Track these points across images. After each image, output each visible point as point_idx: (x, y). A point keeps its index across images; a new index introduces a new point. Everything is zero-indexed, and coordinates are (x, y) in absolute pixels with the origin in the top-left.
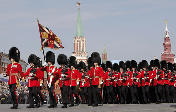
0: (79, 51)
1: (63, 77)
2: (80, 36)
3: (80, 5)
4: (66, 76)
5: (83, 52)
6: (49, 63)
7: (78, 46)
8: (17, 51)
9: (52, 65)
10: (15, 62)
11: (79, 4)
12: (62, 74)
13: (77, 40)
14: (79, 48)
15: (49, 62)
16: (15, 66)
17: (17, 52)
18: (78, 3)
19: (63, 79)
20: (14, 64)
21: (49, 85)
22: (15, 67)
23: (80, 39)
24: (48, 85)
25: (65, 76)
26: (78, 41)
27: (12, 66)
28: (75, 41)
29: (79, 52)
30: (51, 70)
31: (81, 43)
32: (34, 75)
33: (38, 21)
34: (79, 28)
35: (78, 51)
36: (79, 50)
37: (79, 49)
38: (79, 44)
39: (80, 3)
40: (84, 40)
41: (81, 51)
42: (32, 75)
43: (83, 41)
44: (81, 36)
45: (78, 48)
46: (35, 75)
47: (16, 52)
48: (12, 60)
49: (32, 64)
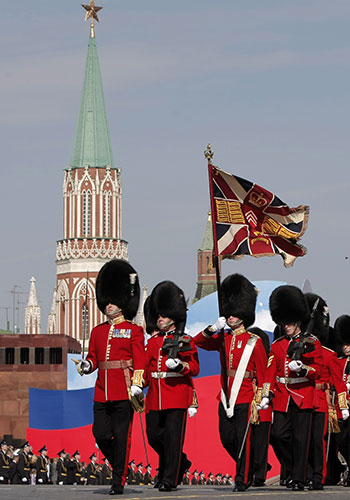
0: (90, 233)
1: (292, 374)
2: (92, 165)
3: (95, 17)
4: (309, 368)
5: (107, 240)
6: (234, 320)
7: (83, 213)
8: (133, 276)
9: (241, 330)
10: (121, 319)
11: (94, 11)
12: (290, 359)
13: (78, 184)
14: (90, 221)
15: (234, 316)
16: (123, 331)
17: (133, 282)
18: (88, 8)
19: (294, 381)
20: (118, 327)
21: (228, 407)
22: (125, 336)
23: (93, 178)
24: (225, 406)
25: (305, 367)
26: (86, 186)
27: (112, 333)
28: (69, 189)
29: (90, 239)
30: (239, 346)
31: (98, 197)
32: (180, 366)
33: (209, 155)
34: (89, 126)
35: (83, 233)
36: (90, 229)
37: (90, 225)
38: (90, 200)
39: (97, 9)
40: (115, 185)
41: (97, 233)
42: (176, 365)
43: (108, 187)
44: (101, 165)
45: (83, 221)
46: (186, 365)
47: (130, 280)
48: (113, 308)
49: (166, 320)
